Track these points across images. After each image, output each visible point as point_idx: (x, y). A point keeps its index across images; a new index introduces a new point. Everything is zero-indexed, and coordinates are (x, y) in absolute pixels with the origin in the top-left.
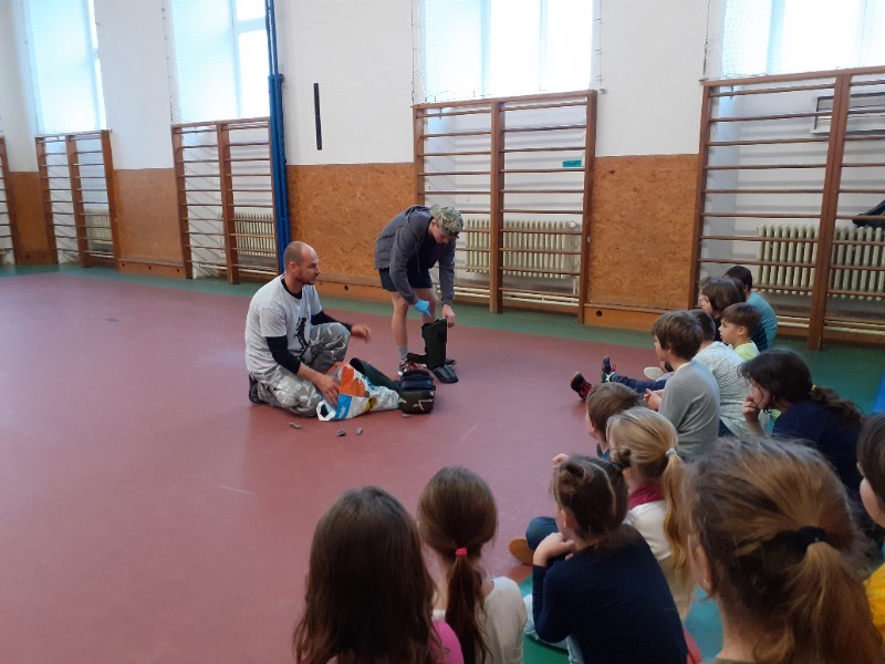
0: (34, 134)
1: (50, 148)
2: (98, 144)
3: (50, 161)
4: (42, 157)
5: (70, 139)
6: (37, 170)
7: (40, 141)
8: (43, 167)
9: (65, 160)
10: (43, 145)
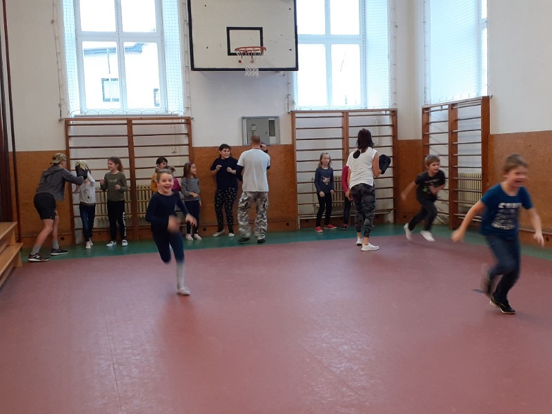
0: (422, 105)
1: (434, 117)
2: (477, 111)
3: (432, 129)
4: (426, 125)
5: (453, 107)
6: (421, 138)
7: (426, 111)
8: (426, 135)
9: (445, 127)
10: (428, 114)
